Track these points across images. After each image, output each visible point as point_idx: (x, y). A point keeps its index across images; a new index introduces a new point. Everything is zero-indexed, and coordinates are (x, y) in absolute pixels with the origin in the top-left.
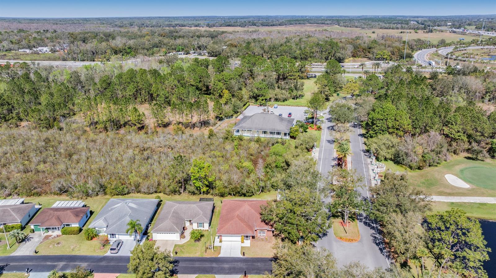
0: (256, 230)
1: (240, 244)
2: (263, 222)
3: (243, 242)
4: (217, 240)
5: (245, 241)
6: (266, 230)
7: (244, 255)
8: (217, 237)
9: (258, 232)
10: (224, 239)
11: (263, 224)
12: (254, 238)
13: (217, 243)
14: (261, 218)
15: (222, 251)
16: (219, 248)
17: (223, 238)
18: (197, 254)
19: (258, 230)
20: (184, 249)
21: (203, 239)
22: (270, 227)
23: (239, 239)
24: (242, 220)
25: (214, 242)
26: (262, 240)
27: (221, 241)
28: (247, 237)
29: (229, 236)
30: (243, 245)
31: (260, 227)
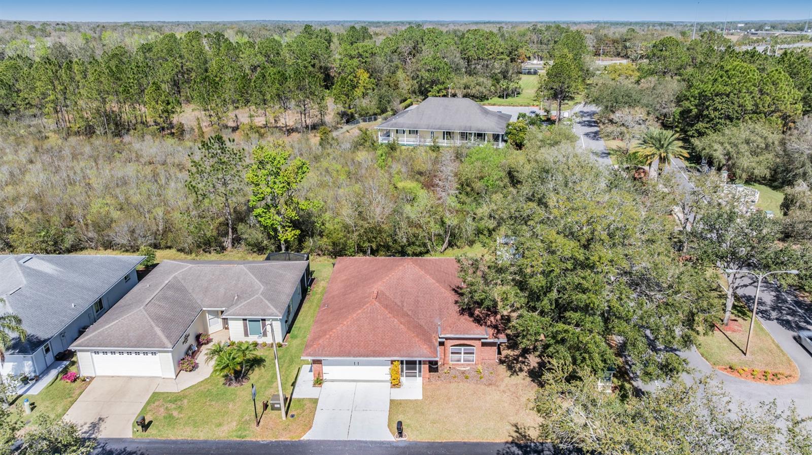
0: (441, 344)
1: (386, 393)
2: (467, 317)
3: (396, 384)
4: (306, 376)
5: (403, 379)
6: (478, 343)
7: (400, 434)
8: (306, 368)
9: (450, 349)
10: (330, 371)
11: (466, 320)
12: (436, 370)
13: (304, 389)
14: (456, 302)
15: (320, 417)
16: (308, 405)
17: (325, 369)
18: (225, 428)
19: (449, 343)
20: (180, 408)
21: (255, 375)
22: (491, 331)
23: (382, 372)
24: (394, 308)
25: (293, 384)
26: (465, 376)
27: (319, 382)
28: (411, 364)
29: (349, 364)
30: (399, 394)
31: (457, 332)
